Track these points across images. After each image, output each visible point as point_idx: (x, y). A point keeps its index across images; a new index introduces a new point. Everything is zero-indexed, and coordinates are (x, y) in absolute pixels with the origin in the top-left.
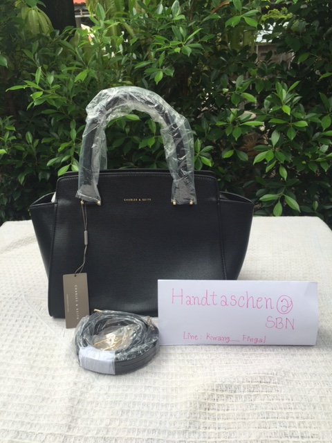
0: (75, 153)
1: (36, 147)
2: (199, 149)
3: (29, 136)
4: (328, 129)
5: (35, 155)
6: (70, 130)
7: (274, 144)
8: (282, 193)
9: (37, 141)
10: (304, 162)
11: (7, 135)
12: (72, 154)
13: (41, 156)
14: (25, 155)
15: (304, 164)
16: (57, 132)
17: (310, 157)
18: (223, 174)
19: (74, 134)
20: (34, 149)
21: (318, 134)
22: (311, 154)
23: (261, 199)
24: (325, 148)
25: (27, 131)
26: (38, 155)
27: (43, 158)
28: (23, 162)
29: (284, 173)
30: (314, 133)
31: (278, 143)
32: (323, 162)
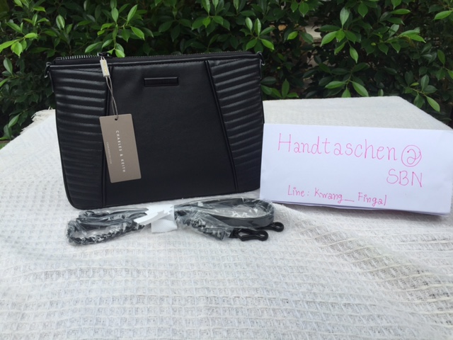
0: (117, 38)
1: (70, 34)
2: (259, 30)
3: (60, 21)
4: (398, 7)
5: (69, 42)
6: (110, 10)
7: (343, 23)
8: (349, 80)
9: (70, 26)
10: (374, 44)
11: (36, 18)
12: (115, 39)
13: (76, 44)
14: (57, 42)
15: (373, 46)
16: (93, 15)
17: (381, 37)
18: (282, 61)
19: (115, 14)
20: (66, 36)
21: (386, 14)
22: (381, 34)
23: (326, 86)
24: (396, 28)
25: (57, 15)
26: (72, 42)
27: (78, 46)
28: (54, 51)
29: (355, 54)
30: (382, 14)
31: (346, 23)
32: (394, 43)
